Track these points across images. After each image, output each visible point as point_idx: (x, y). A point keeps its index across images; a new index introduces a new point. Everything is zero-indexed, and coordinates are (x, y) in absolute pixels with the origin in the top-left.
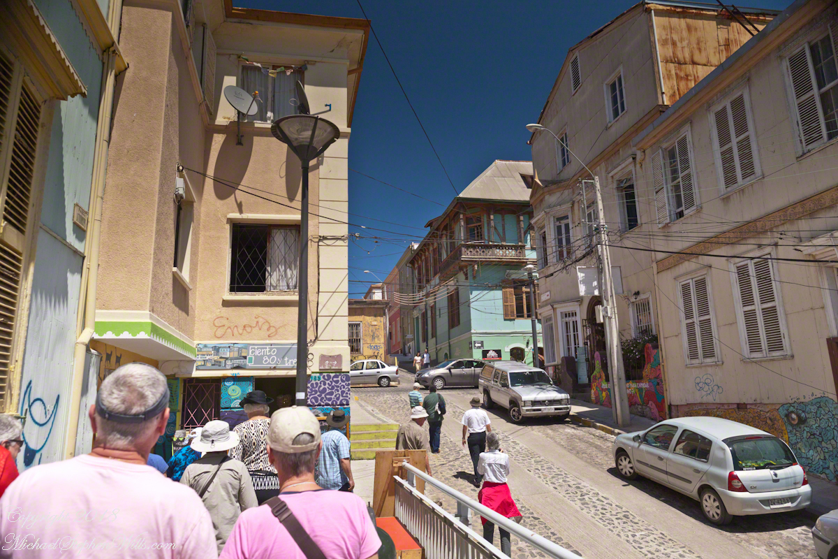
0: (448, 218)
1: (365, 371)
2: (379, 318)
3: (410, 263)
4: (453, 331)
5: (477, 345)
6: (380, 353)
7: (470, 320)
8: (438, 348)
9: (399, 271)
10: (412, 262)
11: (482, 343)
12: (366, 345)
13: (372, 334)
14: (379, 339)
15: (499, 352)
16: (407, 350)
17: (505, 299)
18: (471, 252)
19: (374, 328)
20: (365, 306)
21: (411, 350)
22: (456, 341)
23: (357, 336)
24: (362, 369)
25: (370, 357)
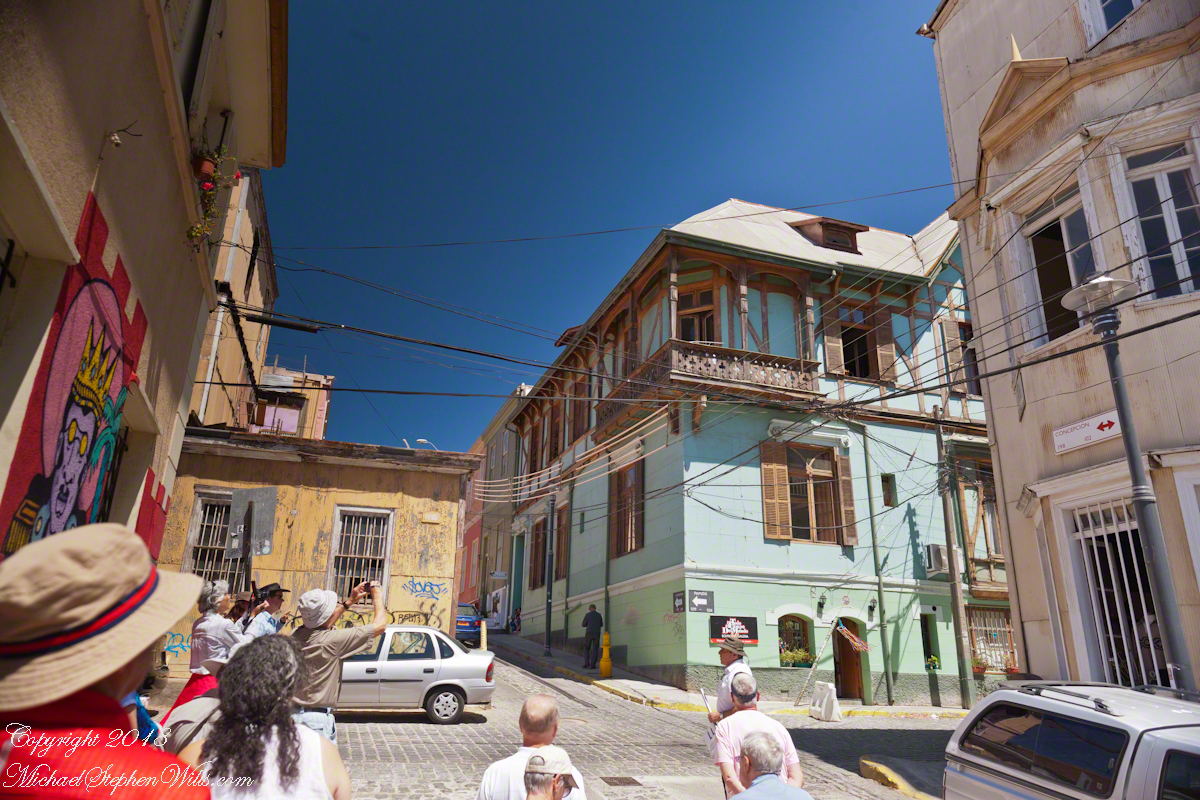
0: (629, 296)
1: (383, 665)
2: (446, 503)
3: (515, 422)
4: (619, 563)
5: (697, 601)
6: (440, 606)
7: (682, 534)
8: (572, 605)
9: (487, 445)
10: (519, 420)
11: (710, 596)
12: (402, 581)
13: (420, 548)
14: (440, 566)
15: (750, 624)
16: (489, 606)
17: (767, 488)
18: (692, 362)
19: (427, 531)
20: (409, 466)
21: (499, 606)
22: (627, 589)
23: (376, 550)
24: (374, 657)
25: (407, 617)
